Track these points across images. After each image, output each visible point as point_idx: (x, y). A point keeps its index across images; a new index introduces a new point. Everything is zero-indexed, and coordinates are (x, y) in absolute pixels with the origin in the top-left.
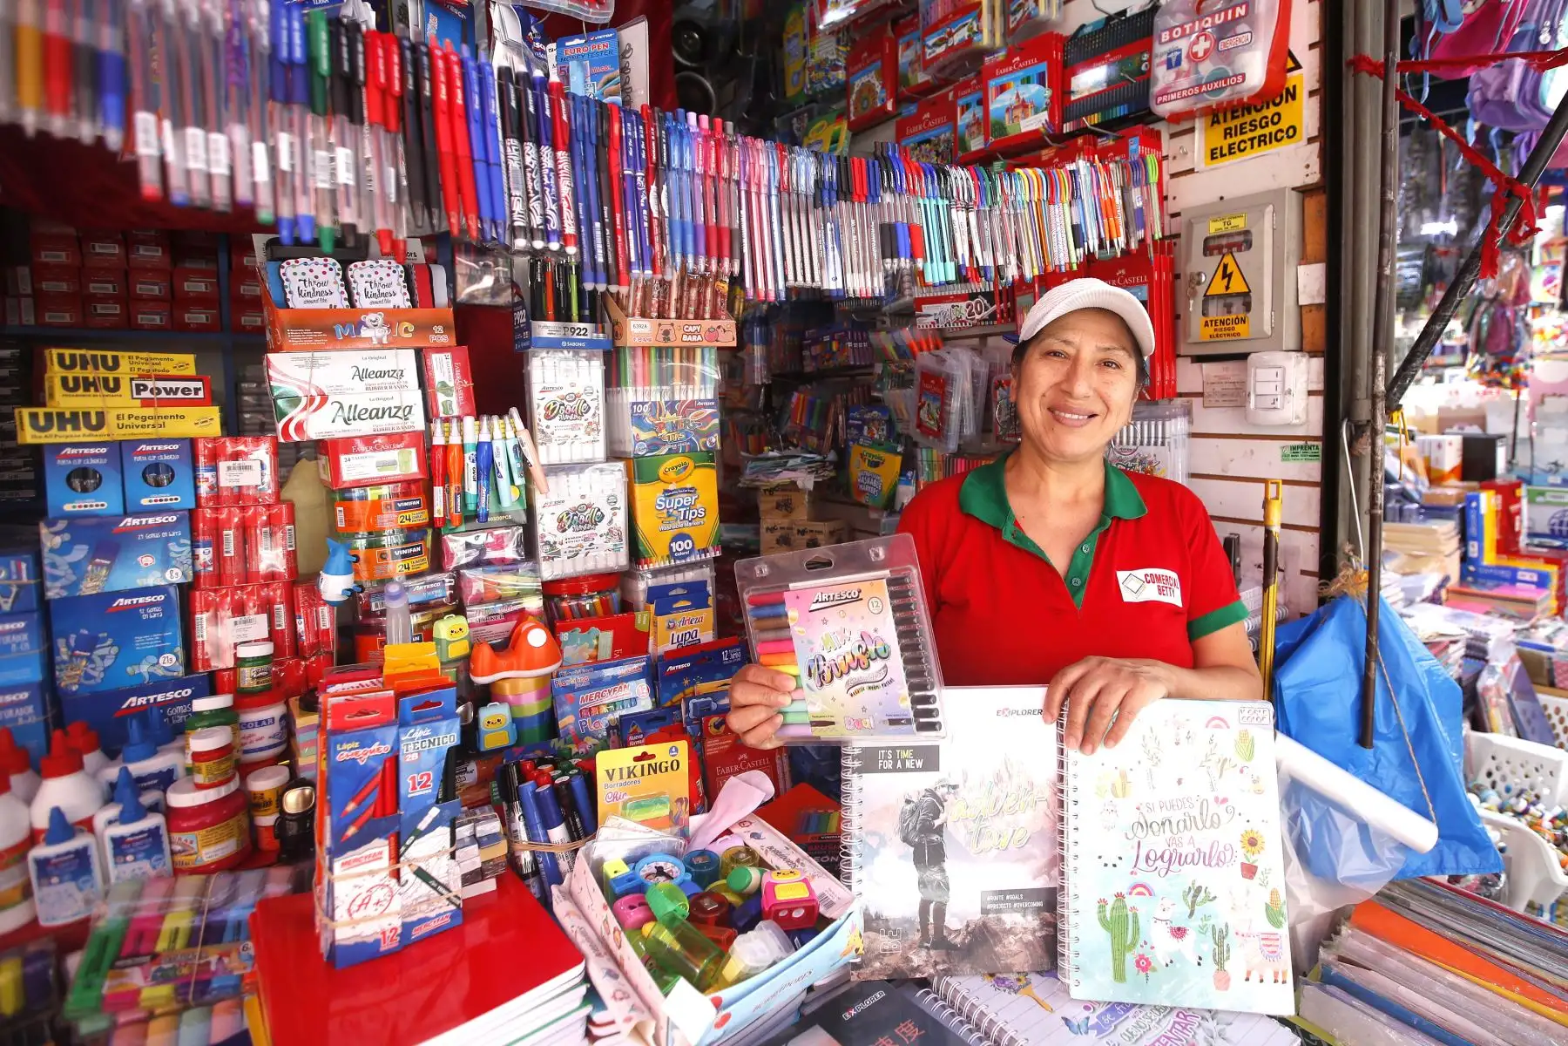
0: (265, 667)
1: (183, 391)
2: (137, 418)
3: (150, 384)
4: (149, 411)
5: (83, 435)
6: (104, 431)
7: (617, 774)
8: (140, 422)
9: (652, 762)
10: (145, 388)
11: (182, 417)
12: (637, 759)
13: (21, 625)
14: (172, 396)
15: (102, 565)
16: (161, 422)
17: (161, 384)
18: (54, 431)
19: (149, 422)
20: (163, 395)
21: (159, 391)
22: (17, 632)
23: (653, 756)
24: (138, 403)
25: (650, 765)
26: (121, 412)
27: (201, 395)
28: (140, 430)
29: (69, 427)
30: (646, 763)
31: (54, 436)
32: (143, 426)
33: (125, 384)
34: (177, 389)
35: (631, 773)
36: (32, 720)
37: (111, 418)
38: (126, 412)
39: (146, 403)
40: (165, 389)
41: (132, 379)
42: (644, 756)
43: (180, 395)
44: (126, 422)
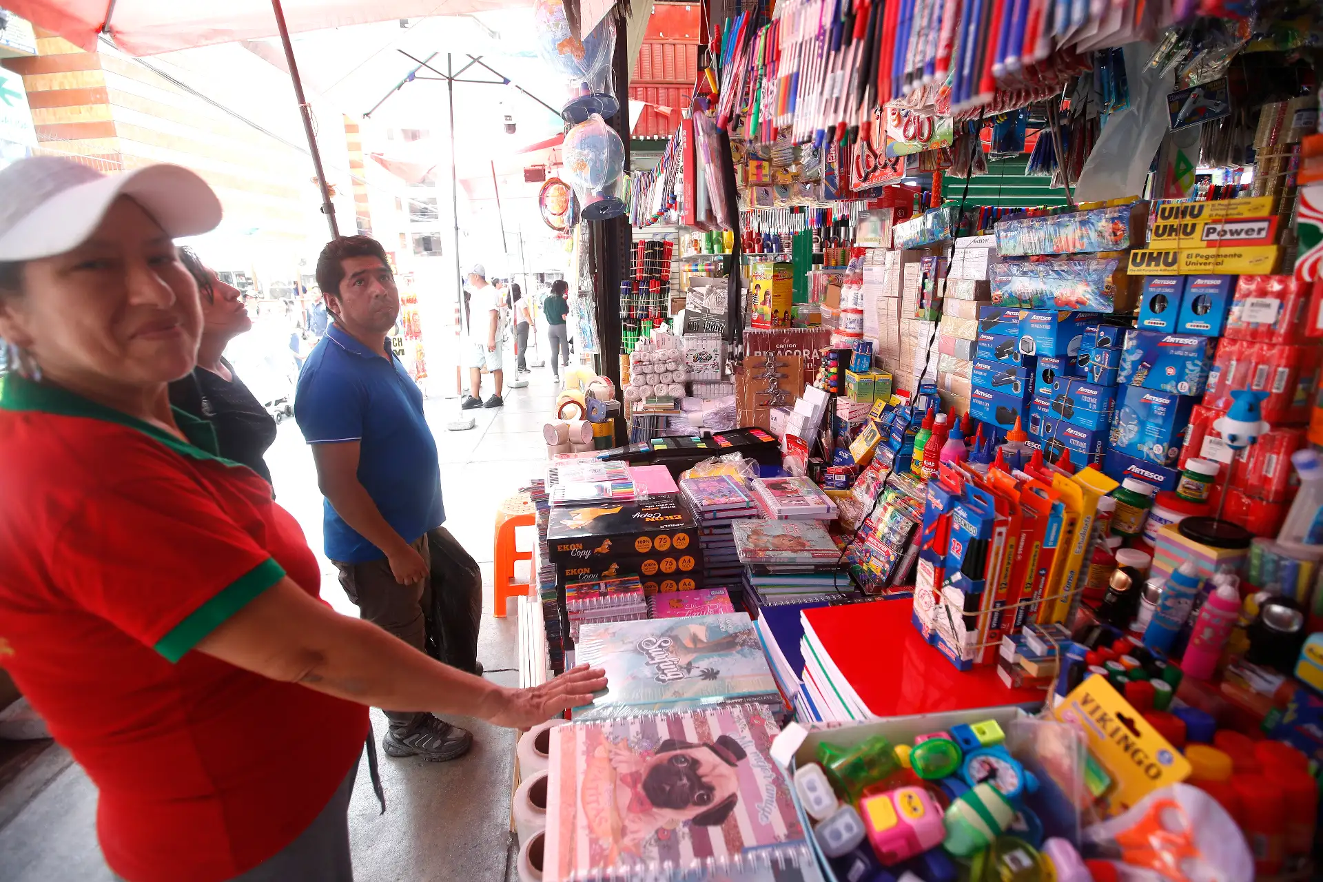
0: (1196, 482)
1: (1247, 232)
2: (1202, 257)
3: (1219, 227)
4: (1212, 251)
5: (1160, 270)
6: (1175, 267)
7: (1090, 707)
8: (1203, 260)
9: (1132, 737)
10: (1215, 229)
11: (1240, 256)
12: (1120, 716)
13: (1096, 393)
14: (1235, 237)
15: (1146, 367)
16: (1219, 260)
17: (1228, 227)
18: (1144, 266)
19: (1211, 260)
20: (1228, 236)
21: (1225, 232)
22: (1092, 396)
23: (1137, 734)
24: (1205, 244)
25: (1126, 737)
26: (1190, 252)
27: (1263, 234)
28: (1203, 267)
29: (1153, 263)
30: (1124, 730)
31: (1143, 270)
32: (1205, 264)
33: (1199, 229)
34: (1242, 230)
35: (1103, 719)
36: (1084, 452)
37: (1183, 258)
38: (1195, 252)
39: (1211, 244)
40: (1231, 231)
41: (1206, 224)
42: (1129, 723)
43: (1243, 236)
44: (1193, 260)
